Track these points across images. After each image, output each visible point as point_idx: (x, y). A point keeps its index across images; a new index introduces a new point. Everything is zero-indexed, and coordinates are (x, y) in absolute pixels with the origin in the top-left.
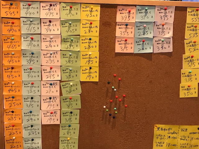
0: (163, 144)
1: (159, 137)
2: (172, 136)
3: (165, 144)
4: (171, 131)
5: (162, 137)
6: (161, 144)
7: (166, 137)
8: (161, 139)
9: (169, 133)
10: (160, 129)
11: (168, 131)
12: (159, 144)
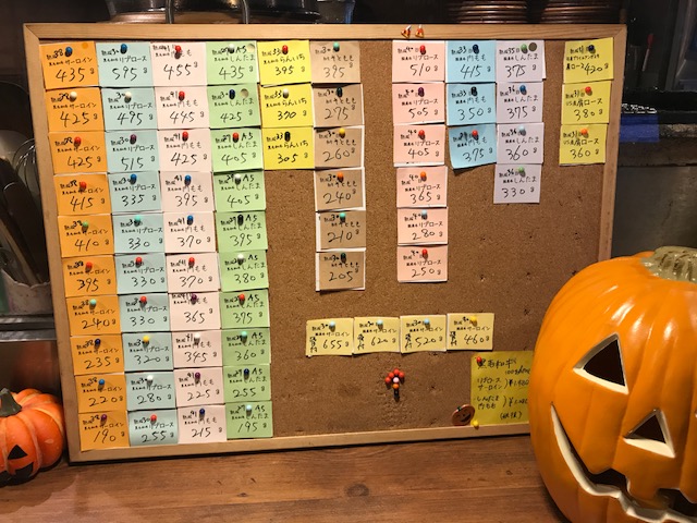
0: (495, 402)
2: (515, 378)
3: (501, 399)
4: (514, 367)
5: (493, 384)
6: (491, 403)
7: (504, 383)
8: (490, 388)
9: (509, 372)
10: (486, 363)
11: (505, 368)
12: (485, 402)
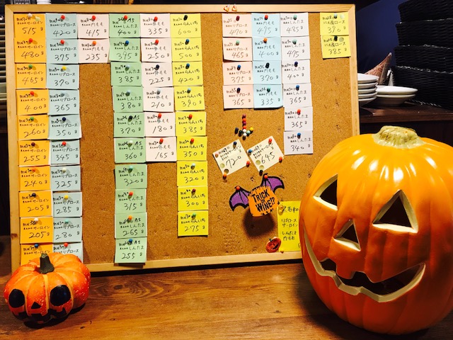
0: (294, 235)
1: (287, 223)
5: (292, 223)
6: (291, 236)
8: (290, 226)
12: (288, 236)
